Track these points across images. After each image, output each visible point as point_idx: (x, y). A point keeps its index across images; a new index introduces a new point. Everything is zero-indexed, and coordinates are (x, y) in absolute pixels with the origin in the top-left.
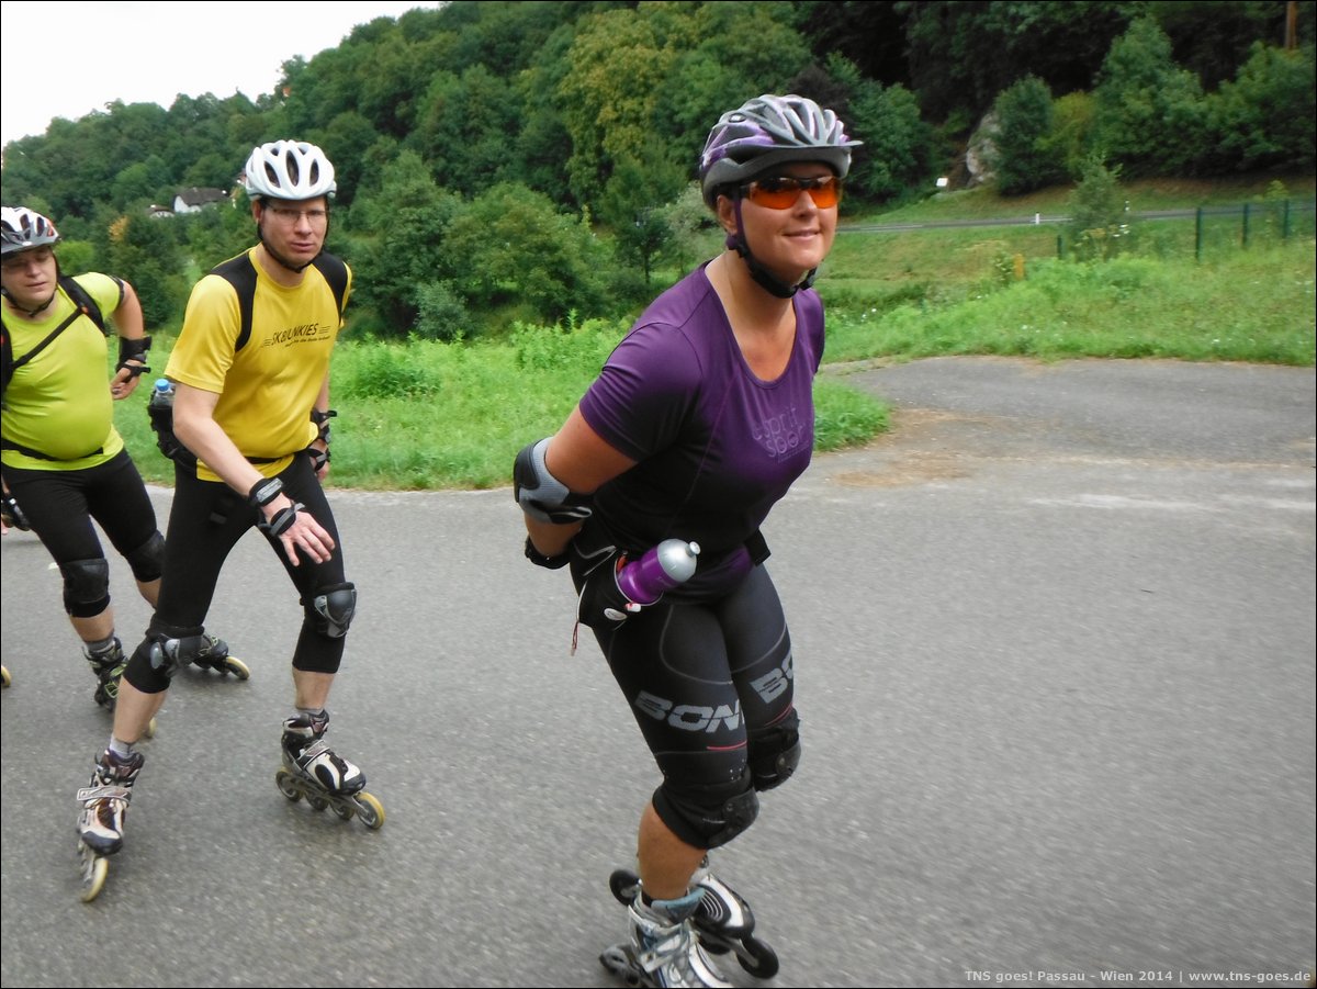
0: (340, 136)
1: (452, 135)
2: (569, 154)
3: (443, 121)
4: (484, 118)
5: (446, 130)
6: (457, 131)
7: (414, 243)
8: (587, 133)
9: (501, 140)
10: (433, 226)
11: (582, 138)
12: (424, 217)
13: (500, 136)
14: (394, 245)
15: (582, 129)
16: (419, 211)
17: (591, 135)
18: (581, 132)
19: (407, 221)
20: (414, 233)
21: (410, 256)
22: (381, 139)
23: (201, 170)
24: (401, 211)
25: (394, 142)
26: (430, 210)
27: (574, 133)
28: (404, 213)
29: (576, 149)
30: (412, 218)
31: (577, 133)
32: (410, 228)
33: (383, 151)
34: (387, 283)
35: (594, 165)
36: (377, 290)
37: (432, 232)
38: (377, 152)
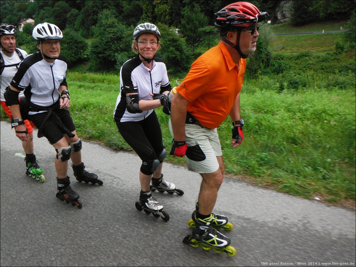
0: (59, 8)
1: (99, 8)
2: (142, 14)
3: (96, 4)
4: (109, 3)
5: (97, 6)
6: (100, 7)
7: (112, 40)
8: (148, 7)
9: (115, 10)
10: (119, 34)
11: (146, 8)
12: (115, 31)
13: (114, 9)
14: (106, 40)
15: (146, 6)
16: (113, 29)
17: (150, 8)
18: (146, 7)
19: (110, 33)
20: (112, 37)
21: (111, 44)
22: (73, 10)
23: (8, 20)
24: (107, 29)
25: (77, 11)
26: (117, 29)
27: (144, 7)
28: (109, 30)
29: (144, 12)
30: (111, 32)
31: (145, 7)
32: (111, 35)
33: (74, 13)
34: (103, 53)
35: (151, 17)
36: (100, 55)
37: (118, 36)
38: (71, 14)
